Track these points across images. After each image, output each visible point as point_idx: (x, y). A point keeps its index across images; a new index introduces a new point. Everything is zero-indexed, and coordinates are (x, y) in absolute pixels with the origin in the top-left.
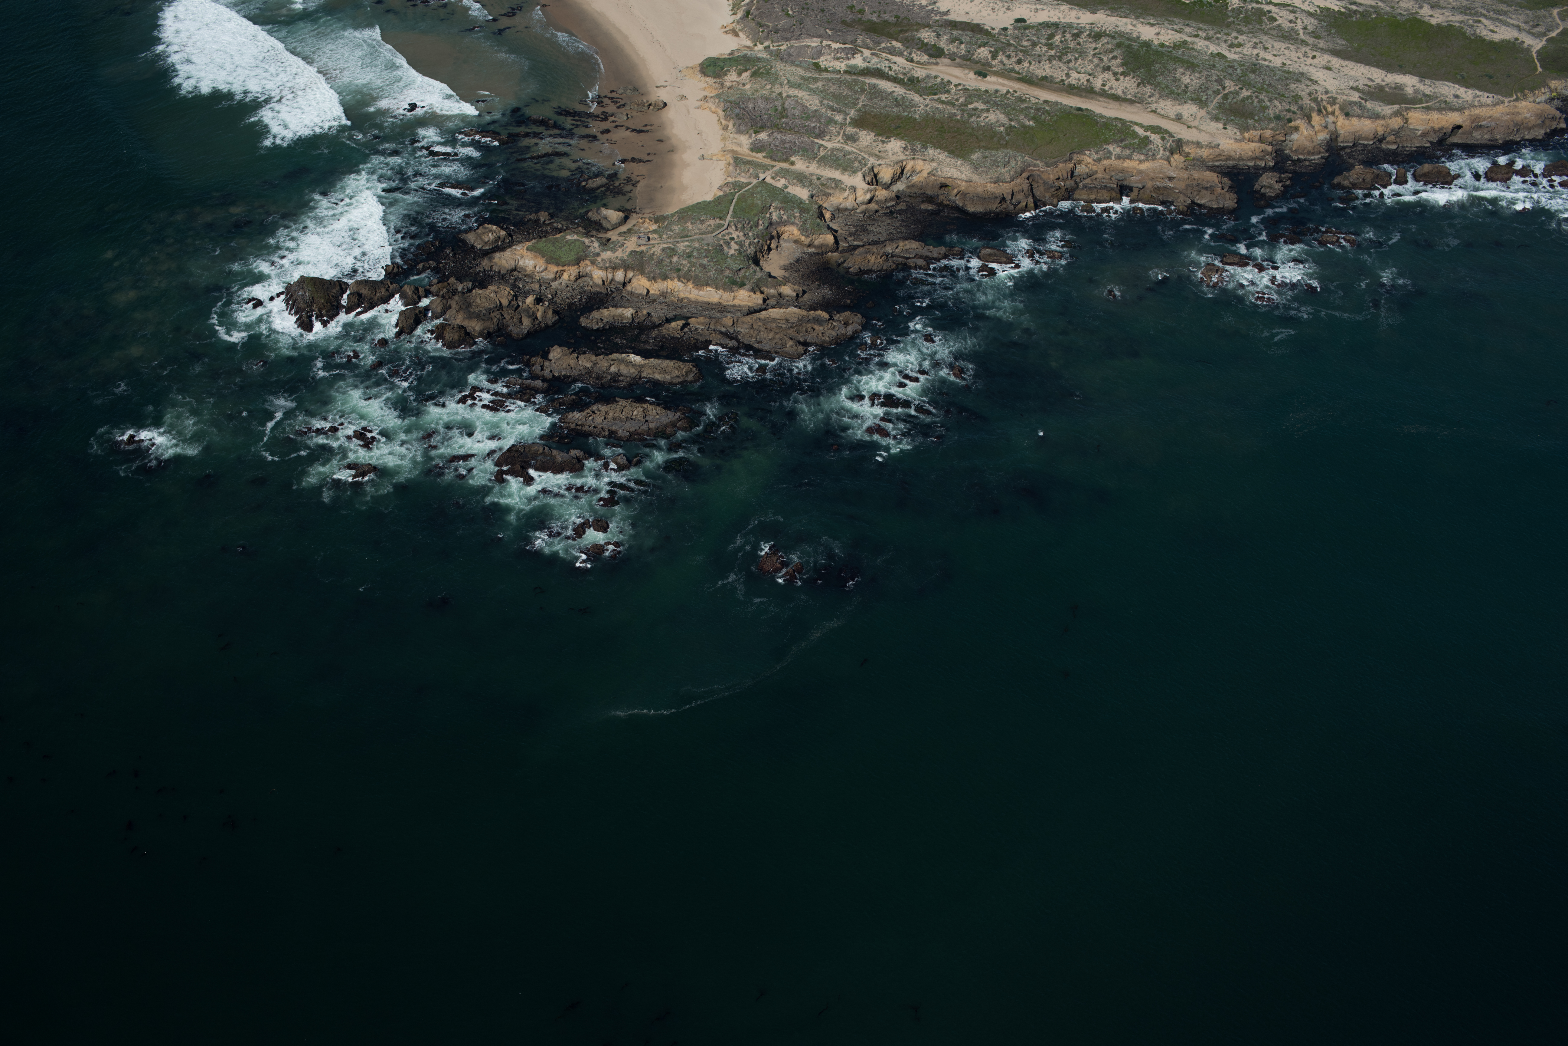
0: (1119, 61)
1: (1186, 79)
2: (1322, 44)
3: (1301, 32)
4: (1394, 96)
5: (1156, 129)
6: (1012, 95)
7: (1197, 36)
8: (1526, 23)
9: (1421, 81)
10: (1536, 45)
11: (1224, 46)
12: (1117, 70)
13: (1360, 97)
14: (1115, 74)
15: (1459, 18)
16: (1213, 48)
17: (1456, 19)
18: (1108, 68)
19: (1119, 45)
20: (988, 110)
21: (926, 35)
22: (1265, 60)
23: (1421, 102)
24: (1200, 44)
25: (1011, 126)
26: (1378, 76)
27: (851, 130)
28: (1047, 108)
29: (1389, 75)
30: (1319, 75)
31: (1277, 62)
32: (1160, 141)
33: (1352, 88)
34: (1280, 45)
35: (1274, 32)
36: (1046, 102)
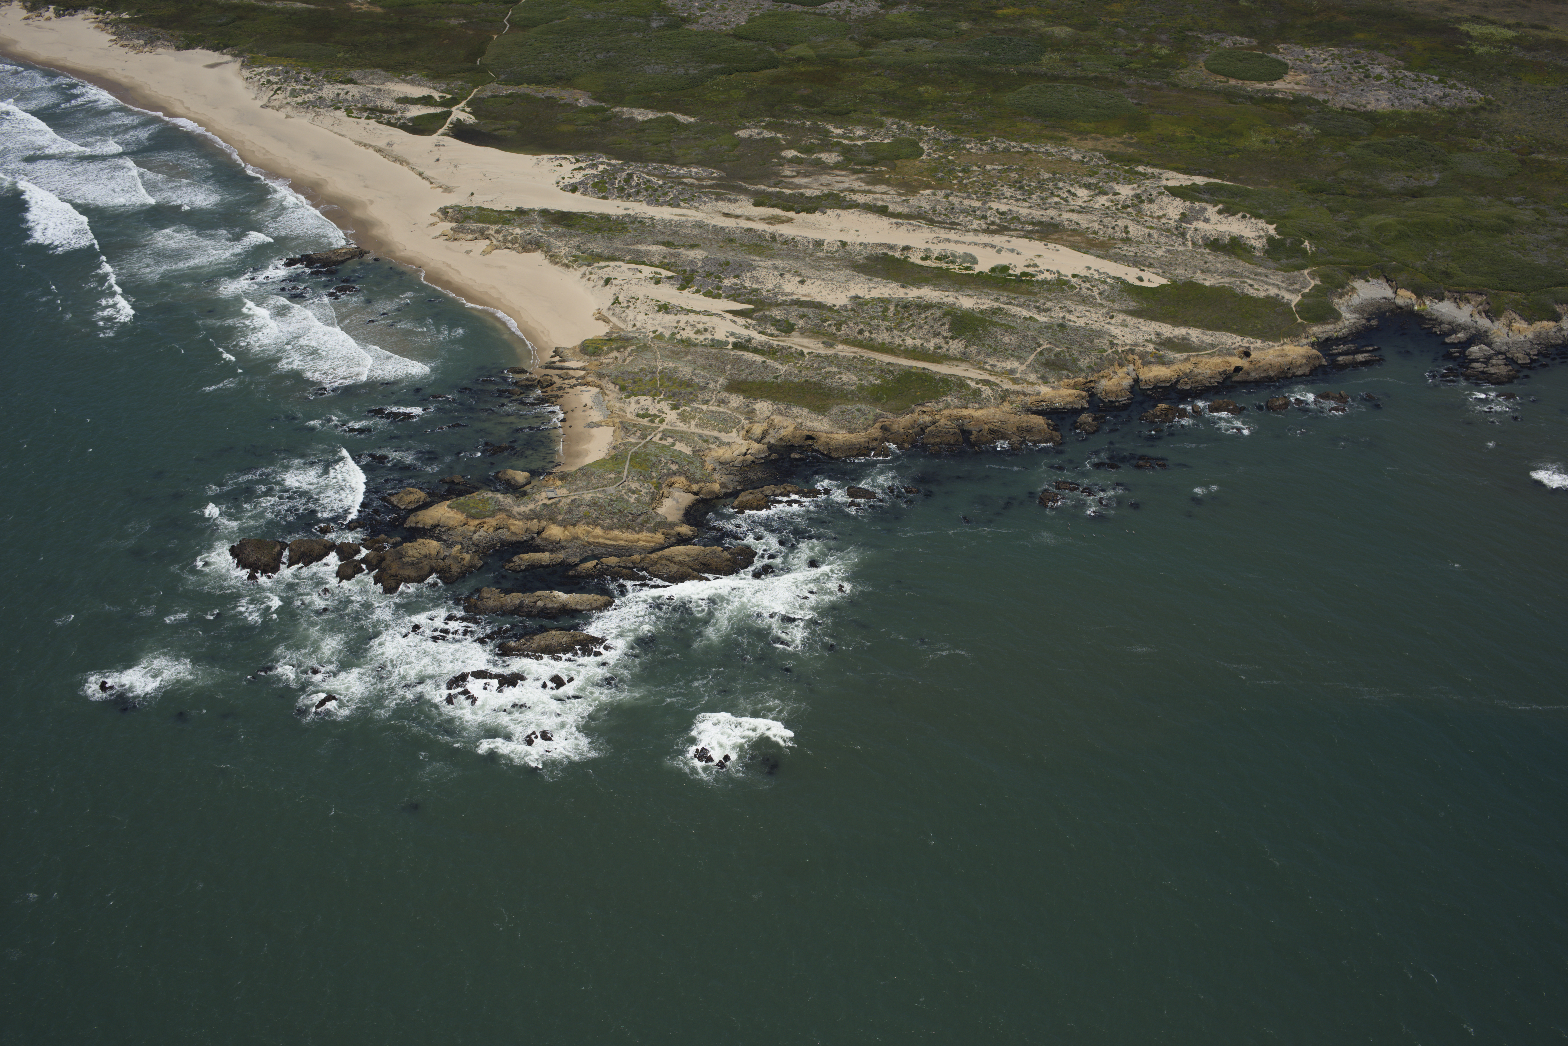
0: (947, 327)
1: (1006, 339)
2: (1116, 306)
3: (1097, 296)
4: (1183, 345)
5: (986, 382)
6: (859, 360)
7: (1010, 304)
8: (1283, 282)
9: (1203, 333)
10: (1294, 299)
11: (1035, 311)
12: (946, 334)
13: (1155, 348)
14: (945, 338)
15: (1227, 280)
16: (1025, 313)
17: (1226, 281)
18: (939, 334)
19: (945, 314)
20: (840, 373)
21: (776, 313)
22: (1070, 321)
23: (1205, 349)
24: (1014, 310)
25: (862, 385)
26: (1168, 330)
27: (724, 395)
28: (891, 369)
29: (1176, 329)
30: (1116, 331)
31: (1081, 322)
32: (990, 391)
33: (1146, 341)
34: (1081, 308)
35: (1075, 298)
36: (889, 364)
